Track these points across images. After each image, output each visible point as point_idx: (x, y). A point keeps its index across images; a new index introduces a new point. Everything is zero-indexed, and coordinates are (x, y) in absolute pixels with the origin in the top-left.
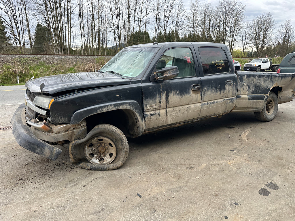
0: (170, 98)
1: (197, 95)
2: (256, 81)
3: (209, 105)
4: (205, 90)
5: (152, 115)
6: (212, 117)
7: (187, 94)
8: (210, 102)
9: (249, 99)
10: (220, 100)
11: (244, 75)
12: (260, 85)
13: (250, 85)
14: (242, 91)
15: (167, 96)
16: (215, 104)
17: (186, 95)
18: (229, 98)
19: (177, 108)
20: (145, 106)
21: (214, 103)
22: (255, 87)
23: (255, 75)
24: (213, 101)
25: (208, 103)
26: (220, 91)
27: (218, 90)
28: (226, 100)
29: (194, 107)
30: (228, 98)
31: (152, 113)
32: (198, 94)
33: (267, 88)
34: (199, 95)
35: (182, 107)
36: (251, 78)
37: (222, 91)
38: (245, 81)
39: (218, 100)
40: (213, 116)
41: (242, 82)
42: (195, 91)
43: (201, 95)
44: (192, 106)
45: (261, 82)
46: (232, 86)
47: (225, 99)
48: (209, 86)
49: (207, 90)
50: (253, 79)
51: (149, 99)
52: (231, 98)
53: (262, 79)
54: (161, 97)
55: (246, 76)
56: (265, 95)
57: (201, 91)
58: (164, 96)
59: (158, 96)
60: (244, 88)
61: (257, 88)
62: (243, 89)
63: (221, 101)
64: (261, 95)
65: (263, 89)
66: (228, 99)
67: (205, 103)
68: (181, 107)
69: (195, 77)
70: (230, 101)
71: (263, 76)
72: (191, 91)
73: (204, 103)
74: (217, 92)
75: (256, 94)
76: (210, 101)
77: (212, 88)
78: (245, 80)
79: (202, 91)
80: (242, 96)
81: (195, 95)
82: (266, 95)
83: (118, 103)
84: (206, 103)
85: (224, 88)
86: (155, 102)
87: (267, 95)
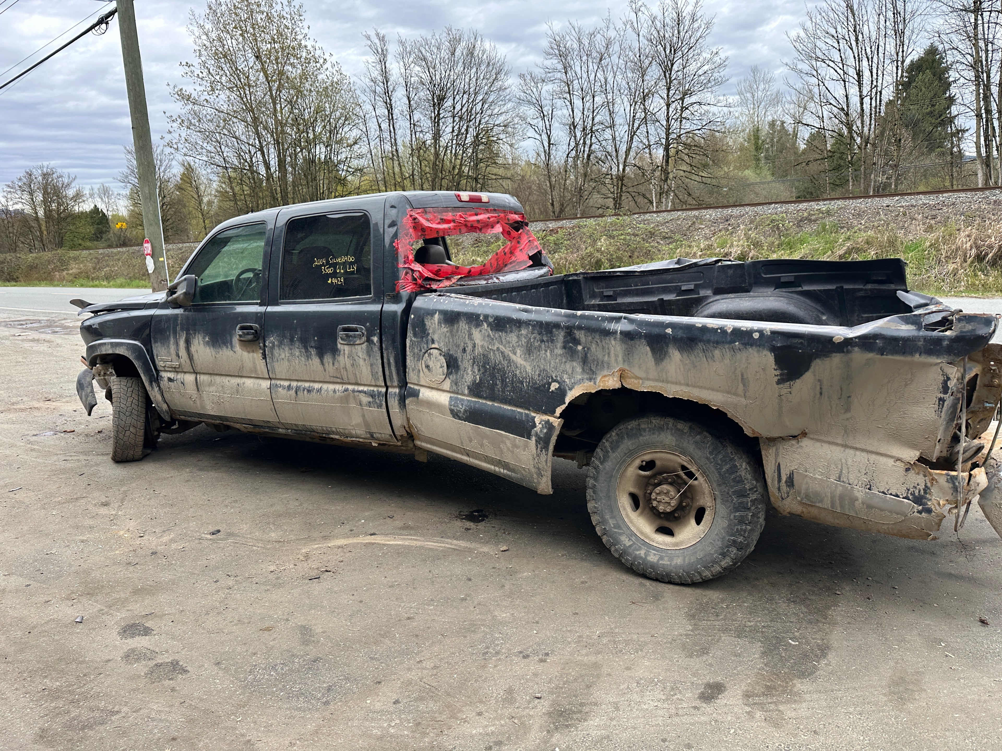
0: (193, 349)
1: (251, 354)
2: (486, 344)
3: (292, 392)
4: (273, 343)
5: (170, 380)
6: (332, 436)
7: (227, 347)
8: (300, 384)
9: (455, 414)
10: (331, 387)
11: (431, 313)
12: (505, 363)
13: (459, 355)
14: (421, 374)
15: (188, 343)
16: (314, 393)
17: (225, 348)
18: (365, 389)
19: (218, 379)
20: (155, 357)
21: (309, 391)
22: (484, 366)
23: (478, 316)
24: (307, 385)
25: (289, 387)
26: (321, 355)
27: (313, 352)
28: (354, 391)
29: (252, 385)
30: (361, 388)
31: (171, 375)
32: (253, 352)
33: (550, 384)
34: (258, 356)
35: (226, 380)
36: (463, 325)
37: (328, 358)
38: (436, 337)
39: (325, 386)
40: (337, 437)
41: (422, 337)
42: (245, 343)
43: (264, 357)
44: (249, 382)
45: (507, 351)
46: (364, 346)
47: (350, 387)
48: (284, 336)
49: (279, 346)
50: (470, 335)
51: (159, 344)
52: (375, 389)
53: (513, 337)
54: (177, 344)
55: (437, 316)
56: (539, 418)
57: (261, 345)
58: (182, 343)
59: (172, 340)
60: (431, 364)
61: (493, 376)
62: (427, 367)
63: (334, 391)
64: (519, 410)
65: (522, 383)
66: (360, 392)
67: (282, 383)
68: (224, 377)
69: (257, 304)
70: (370, 399)
71: (519, 323)
72: (235, 340)
73: (278, 382)
74: (308, 357)
75: (493, 399)
76: (297, 381)
77: (292, 340)
78: (434, 332)
79: (265, 345)
80: (425, 394)
81: (245, 354)
82: (546, 417)
83: (115, 343)
84: (286, 383)
85: (335, 351)
86: (169, 354)
87: (552, 419)
